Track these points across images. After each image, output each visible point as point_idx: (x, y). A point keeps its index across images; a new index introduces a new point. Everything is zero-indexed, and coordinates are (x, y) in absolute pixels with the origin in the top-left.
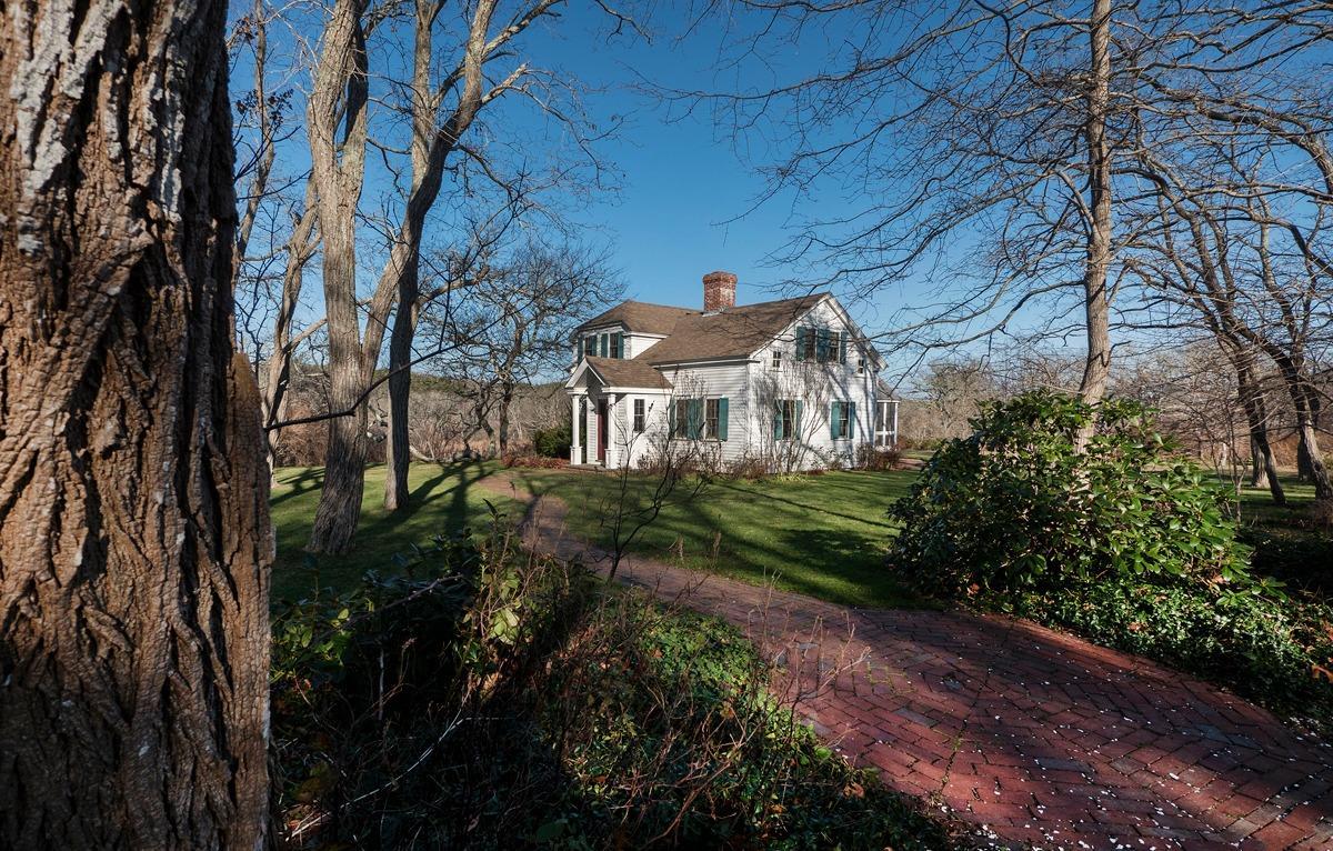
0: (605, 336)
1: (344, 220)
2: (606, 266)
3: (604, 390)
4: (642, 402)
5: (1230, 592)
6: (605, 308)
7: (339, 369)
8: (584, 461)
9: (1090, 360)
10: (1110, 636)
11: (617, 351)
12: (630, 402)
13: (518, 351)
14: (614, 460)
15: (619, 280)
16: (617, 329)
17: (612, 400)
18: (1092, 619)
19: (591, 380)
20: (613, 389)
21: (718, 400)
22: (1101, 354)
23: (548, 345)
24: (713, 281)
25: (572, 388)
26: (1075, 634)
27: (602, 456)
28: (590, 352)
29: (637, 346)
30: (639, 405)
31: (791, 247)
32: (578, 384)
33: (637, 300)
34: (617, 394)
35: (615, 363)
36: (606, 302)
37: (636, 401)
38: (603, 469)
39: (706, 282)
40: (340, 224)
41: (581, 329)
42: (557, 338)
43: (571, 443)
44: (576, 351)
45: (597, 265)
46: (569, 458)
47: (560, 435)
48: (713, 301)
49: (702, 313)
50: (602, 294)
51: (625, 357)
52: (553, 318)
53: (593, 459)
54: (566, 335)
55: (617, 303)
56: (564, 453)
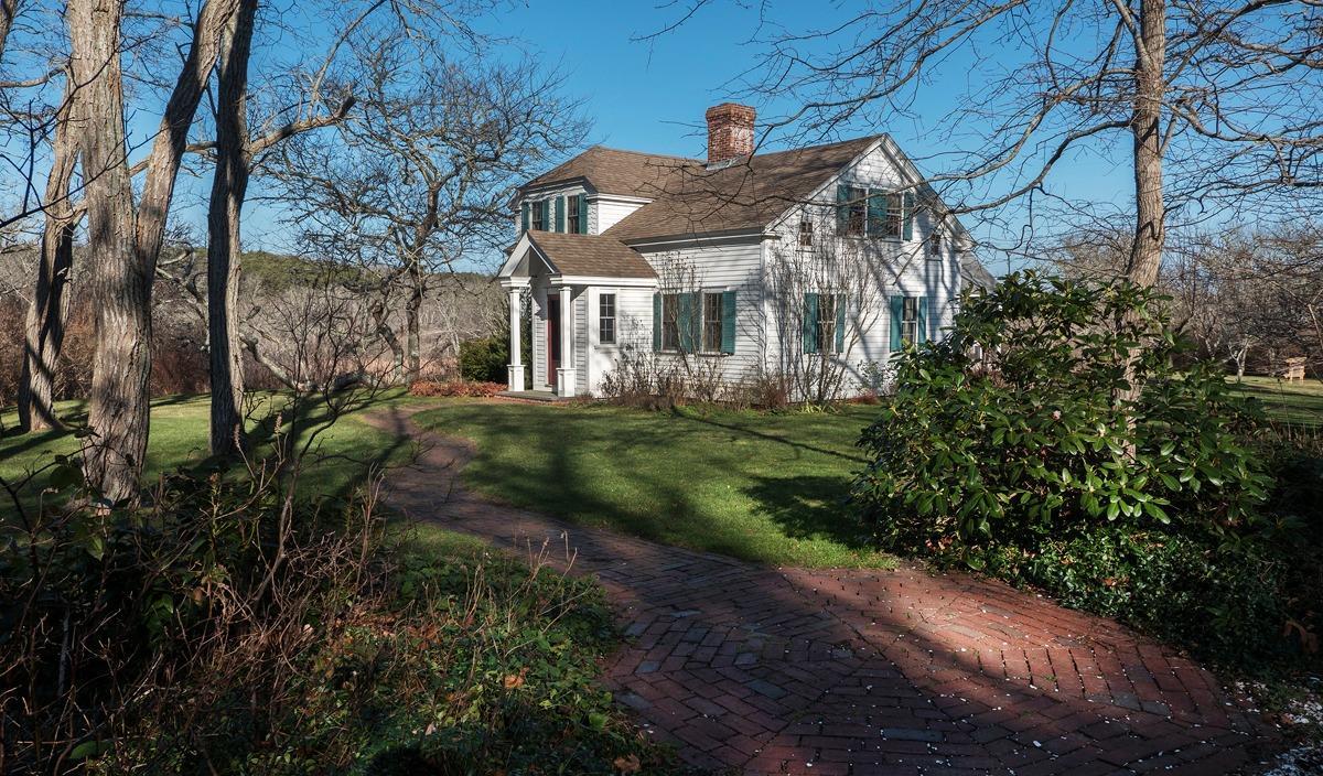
0: (560, 200)
1: (102, 32)
2: (558, 94)
3: (554, 281)
4: (612, 297)
5: (1236, 536)
6: (561, 159)
7: (104, 249)
8: (529, 385)
9: (1140, 231)
10: (1081, 594)
11: (578, 222)
12: (593, 297)
13: (432, 222)
14: (569, 385)
15: (578, 116)
16: (579, 190)
17: (566, 295)
18: (1065, 575)
19: (538, 267)
20: (566, 279)
21: (720, 295)
22: (1151, 224)
23: (480, 214)
24: (720, 119)
25: (509, 278)
26: (1045, 595)
27: (553, 380)
28: (541, 225)
29: (608, 215)
30: (608, 303)
31: (764, 71)
32: (517, 271)
33: (606, 145)
34: (571, 286)
35: (574, 241)
36: (561, 148)
37: (603, 297)
38: (553, 398)
39: (710, 118)
40: (96, 37)
41: (524, 190)
42: (494, 203)
43: (508, 360)
44: (519, 220)
45: (545, 92)
46: (506, 382)
47: (493, 349)
48: (720, 149)
49: (705, 166)
50: (554, 137)
51: (589, 232)
52: (487, 173)
53: (541, 384)
54: (507, 199)
55: (577, 152)
56: (499, 375)
